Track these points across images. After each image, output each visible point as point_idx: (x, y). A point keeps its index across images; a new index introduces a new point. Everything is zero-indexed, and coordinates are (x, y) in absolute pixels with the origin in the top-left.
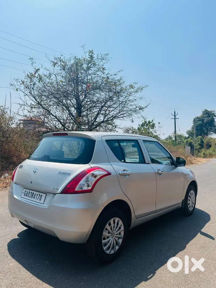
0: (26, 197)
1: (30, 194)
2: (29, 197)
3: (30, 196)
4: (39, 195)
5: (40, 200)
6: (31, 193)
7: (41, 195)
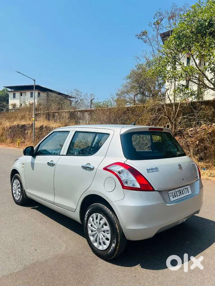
0: (177, 198)
1: (178, 193)
2: (178, 196)
3: (178, 194)
4: (185, 189)
5: (188, 192)
6: (178, 191)
7: (187, 188)
